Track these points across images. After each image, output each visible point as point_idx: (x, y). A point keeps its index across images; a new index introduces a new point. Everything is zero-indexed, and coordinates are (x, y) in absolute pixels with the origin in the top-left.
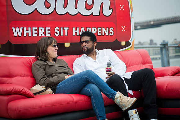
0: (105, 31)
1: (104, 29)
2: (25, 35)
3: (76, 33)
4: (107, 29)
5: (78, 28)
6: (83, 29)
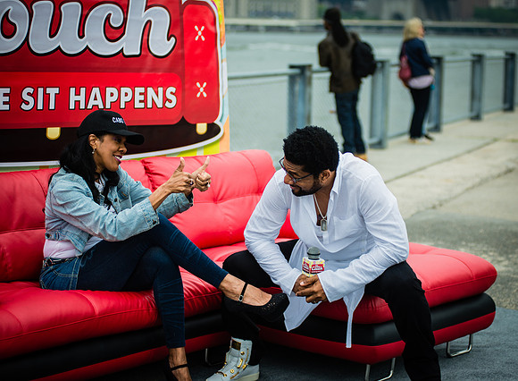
0: (155, 97)
4: (161, 89)
5: (83, 90)
6: (96, 91)
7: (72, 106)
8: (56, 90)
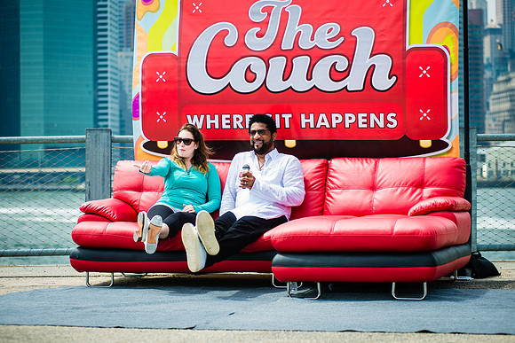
0: (377, 120)
1: (373, 116)
2: (209, 127)
3: (308, 124)
4: (382, 115)
5: (312, 116)
6: (323, 116)
7: (303, 126)
8: (290, 116)
